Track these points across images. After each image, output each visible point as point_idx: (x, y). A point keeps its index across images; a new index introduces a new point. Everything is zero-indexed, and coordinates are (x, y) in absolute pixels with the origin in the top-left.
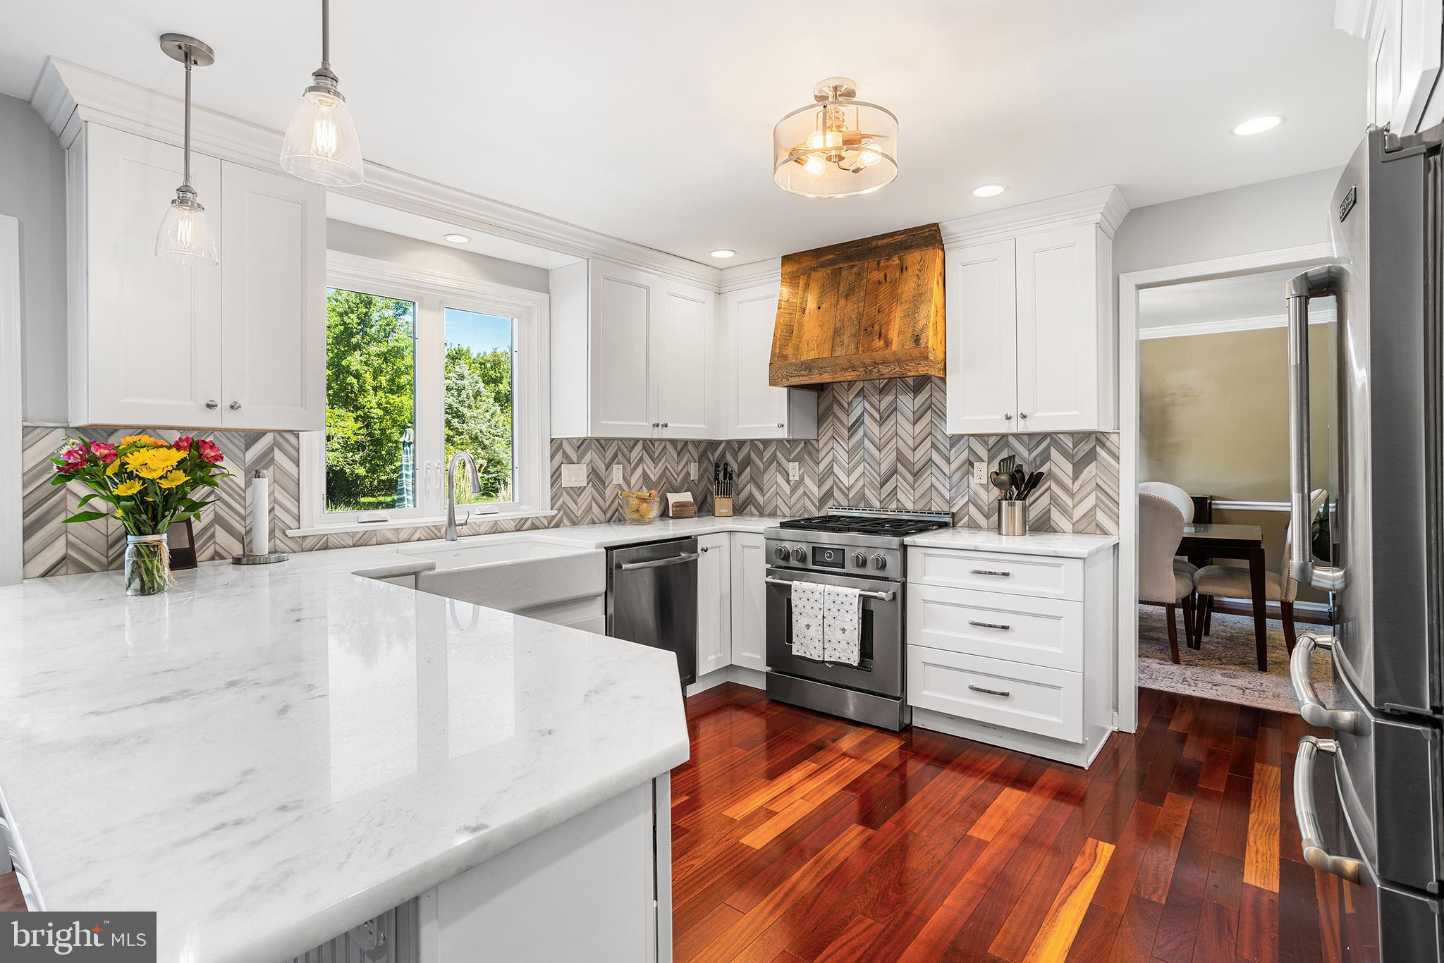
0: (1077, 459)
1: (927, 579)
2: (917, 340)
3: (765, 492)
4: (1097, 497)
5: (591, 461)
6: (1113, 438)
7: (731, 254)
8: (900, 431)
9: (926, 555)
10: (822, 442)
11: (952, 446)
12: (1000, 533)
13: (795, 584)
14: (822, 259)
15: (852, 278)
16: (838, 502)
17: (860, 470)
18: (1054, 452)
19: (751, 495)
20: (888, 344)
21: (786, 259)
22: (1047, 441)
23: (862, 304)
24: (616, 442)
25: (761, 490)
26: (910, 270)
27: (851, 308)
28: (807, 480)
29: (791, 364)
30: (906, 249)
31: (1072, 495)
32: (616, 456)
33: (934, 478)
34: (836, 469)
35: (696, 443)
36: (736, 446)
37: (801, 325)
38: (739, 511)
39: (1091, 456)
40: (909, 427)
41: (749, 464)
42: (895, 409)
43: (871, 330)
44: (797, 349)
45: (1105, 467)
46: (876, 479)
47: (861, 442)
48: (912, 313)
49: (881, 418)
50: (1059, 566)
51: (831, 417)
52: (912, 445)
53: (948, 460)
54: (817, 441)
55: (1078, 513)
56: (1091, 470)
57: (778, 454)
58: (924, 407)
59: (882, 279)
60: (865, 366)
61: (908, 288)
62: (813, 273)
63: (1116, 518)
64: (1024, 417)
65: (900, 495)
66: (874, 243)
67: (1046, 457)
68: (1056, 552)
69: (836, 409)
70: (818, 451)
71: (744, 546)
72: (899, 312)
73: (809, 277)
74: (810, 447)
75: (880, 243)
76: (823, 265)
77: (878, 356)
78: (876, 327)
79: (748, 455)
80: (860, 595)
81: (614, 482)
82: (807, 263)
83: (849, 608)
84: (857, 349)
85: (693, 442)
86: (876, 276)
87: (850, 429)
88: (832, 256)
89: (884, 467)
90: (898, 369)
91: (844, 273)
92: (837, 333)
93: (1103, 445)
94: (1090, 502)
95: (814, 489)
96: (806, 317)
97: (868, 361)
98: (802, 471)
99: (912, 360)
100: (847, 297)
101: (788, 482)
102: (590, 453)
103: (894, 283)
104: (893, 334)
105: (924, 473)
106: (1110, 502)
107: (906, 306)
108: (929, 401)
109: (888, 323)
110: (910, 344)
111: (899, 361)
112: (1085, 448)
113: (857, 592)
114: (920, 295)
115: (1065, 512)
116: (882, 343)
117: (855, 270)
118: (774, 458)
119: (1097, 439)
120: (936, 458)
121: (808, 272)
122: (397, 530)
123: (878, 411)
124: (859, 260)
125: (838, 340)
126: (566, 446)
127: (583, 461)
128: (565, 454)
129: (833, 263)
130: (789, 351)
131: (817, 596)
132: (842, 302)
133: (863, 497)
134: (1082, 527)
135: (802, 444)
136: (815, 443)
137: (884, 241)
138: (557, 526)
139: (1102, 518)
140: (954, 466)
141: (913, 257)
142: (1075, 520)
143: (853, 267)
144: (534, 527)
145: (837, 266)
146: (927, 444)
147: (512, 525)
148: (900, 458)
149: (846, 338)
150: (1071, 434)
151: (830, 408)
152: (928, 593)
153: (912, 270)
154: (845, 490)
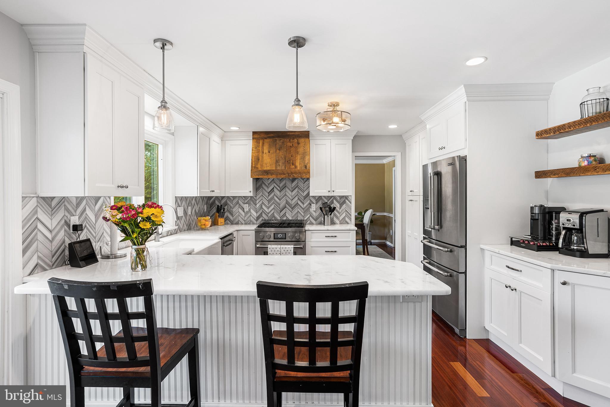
0: (341, 203)
1: (312, 240)
2: (306, 167)
3: (233, 215)
4: (346, 213)
5: (184, 206)
6: (350, 197)
7: (238, 128)
8: (287, 194)
9: (312, 233)
10: (258, 197)
11: (304, 199)
12: (324, 225)
13: (269, 246)
14: (269, 135)
15: (281, 144)
16: (264, 218)
17: (273, 207)
18: (334, 201)
19: (227, 216)
20: (296, 167)
21: (254, 133)
22: (333, 198)
23: (285, 153)
24: (189, 198)
25: (232, 215)
26: (301, 144)
27: (281, 153)
28: (252, 211)
29: (260, 171)
30: (299, 137)
31: (339, 213)
32: (189, 204)
33: (299, 209)
34: (263, 207)
36: (220, 198)
37: (263, 157)
38: (226, 224)
39: (344, 202)
40: (290, 193)
41: (226, 205)
42: (285, 186)
43: (289, 162)
44: (262, 166)
45: (347, 205)
46: (279, 210)
47: (273, 198)
48: (303, 158)
49: (280, 189)
50: (350, 232)
51: (261, 189)
52: (291, 198)
53: (303, 203)
54: (256, 197)
55: (341, 218)
56: (344, 206)
57: (239, 201)
58: (295, 186)
59: (292, 146)
60: (288, 174)
61: (301, 150)
62: (265, 140)
63: (350, 219)
64: (333, 191)
65: (287, 215)
66: (288, 133)
67: (332, 202)
68: (349, 229)
69: (263, 186)
70: (256, 200)
71: (243, 235)
72: (299, 157)
73: (264, 141)
74: (253, 198)
75: (290, 134)
76: (270, 137)
77: (293, 170)
78: (291, 161)
79: (226, 202)
80: (294, 247)
81: (189, 214)
82: (263, 135)
83: (290, 252)
84: (285, 168)
86: (289, 144)
87: (269, 193)
88: (273, 135)
89: (281, 206)
90: (300, 175)
91: (277, 141)
92: (277, 162)
93: (347, 199)
94: (344, 215)
95: (255, 214)
96: (265, 155)
97: (289, 172)
98: (250, 207)
99: (305, 173)
100: (279, 150)
101: (244, 211)
102: (183, 203)
103: (296, 148)
104: (298, 164)
105: (295, 208)
106: (349, 215)
107: (301, 156)
109: (295, 160)
110: (303, 168)
111: (300, 173)
112: (343, 200)
113: (293, 246)
114: (305, 153)
115: (337, 218)
116: (294, 166)
117: (281, 141)
118: (238, 203)
119: (346, 198)
120: (299, 203)
121: (264, 139)
123: (279, 187)
124: (283, 138)
125: (278, 164)
126: (178, 200)
127: (182, 206)
128: (178, 204)
129: (273, 137)
130: (259, 166)
131: (278, 249)
132: (278, 151)
133: (274, 217)
134: (342, 222)
135: (250, 198)
136: (255, 198)
137: (292, 133)
138: (176, 233)
139: (347, 219)
140: (305, 205)
141: (302, 140)
142: (340, 220)
143: (280, 140)
144: (171, 234)
145: (275, 139)
146: (296, 198)
148: (287, 202)
149: (281, 164)
150: (339, 196)
151: (261, 185)
152: (313, 244)
153: (302, 145)
154: (267, 213)
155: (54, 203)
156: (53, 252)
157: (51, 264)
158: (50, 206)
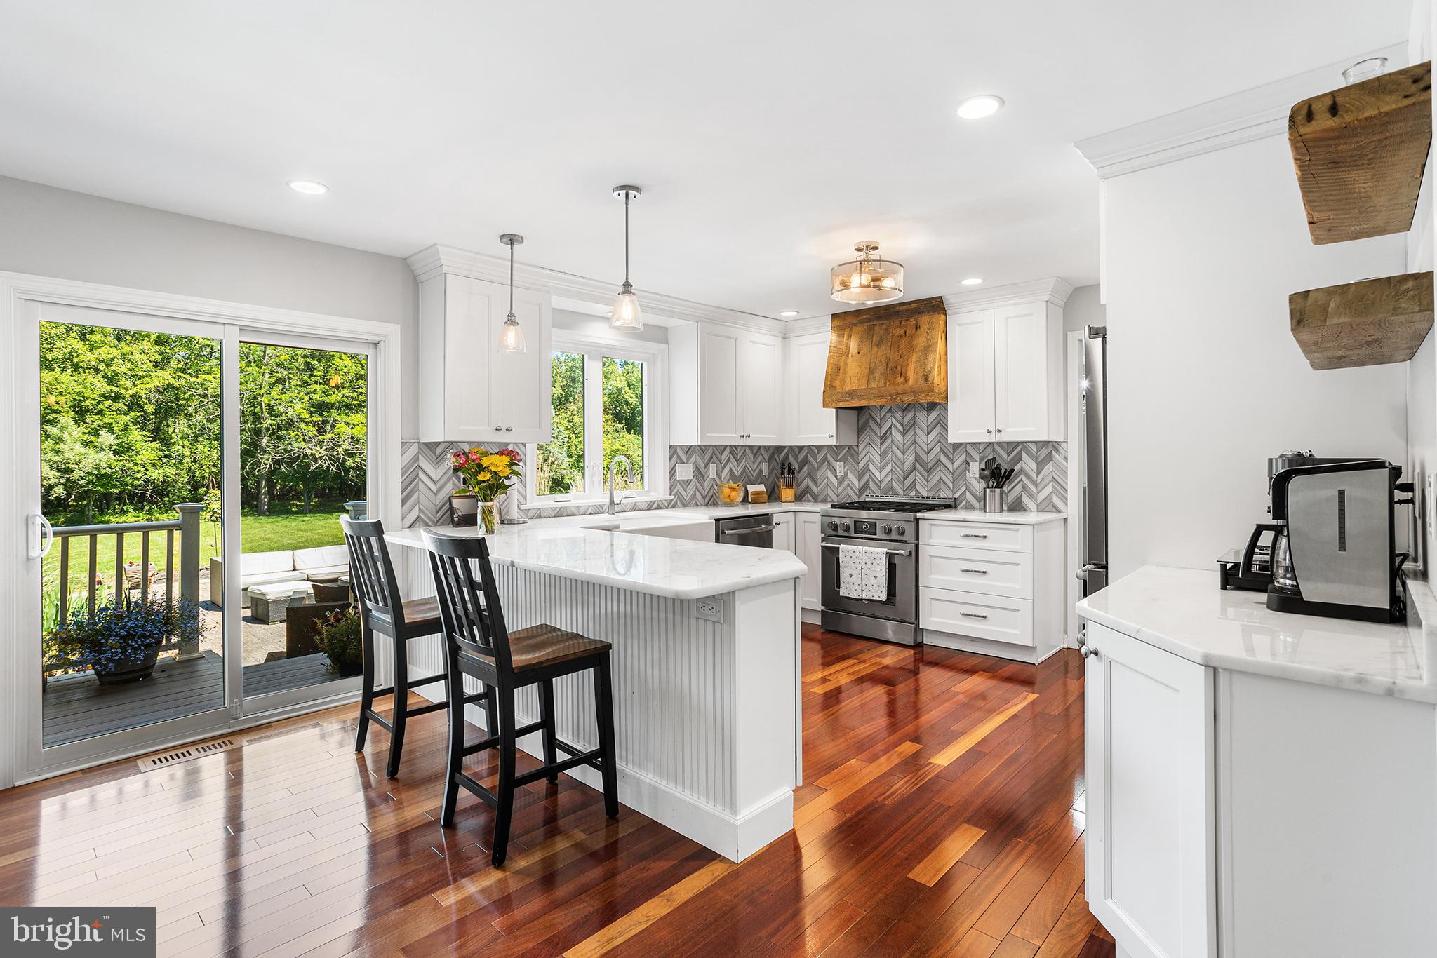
0: (1039, 460)
1: (932, 541)
2: (926, 379)
3: (818, 484)
4: (1053, 486)
5: (695, 462)
6: (1064, 445)
7: (795, 314)
8: (917, 439)
9: (931, 525)
10: (861, 448)
11: (954, 451)
12: (985, 511)
13: (842, 547)
14: (861, 318)
15: (882, 332)
16: (873, 491)
17: (889, 468)
18: (1024, 455)
19: (808, 487)
20: (906, 380)
21: (835, 316)
22: (1020, 447)
23: (889, 351)
24: (711, 448)
25: (816, 483)
26: (922, 328)
27: (882, 353)
28: (850, 475)
29: (838, 393)
30: (919, 313)
31: (1035, 484)
32: (711, 458)
33: (942, 474)
34: (872, 468)
35: (767, 448)
36: (797, 450)
37: (846, 365)
38: (799, 498)
39: (1050, 457)
40: (924, 437)
41: (806, 463)
42: (914, 424)
43: (895, 370)
44: (843, 382)
45: (1057, 465)
46: (900, 475)
47: (889, 448)
48: (923, 359)
49: (904, 430)
50: (1018, 530)
51: (868, 429)
52: (926, 449)
53: (952, 461)
54: (858, 446)
55: (1040, 497)
56: (1049, 468)
57: (828, 455)
58: (936, 421)
59: (903, 334)
60: (891, 396)
61: (920, 341)
62: (854, 328)
63: (1065, 500)
64: (1000, 431)
65: (918, 486)
66: (897, 308)
67: (1019, 459)
68: (1015, 521)
69: (872, 423)
70: (858, 454)
71: (805, 522)
72: (914, 358)
73: (851, 330)
74: (852, 450)
75: (901, 308)
76: (862, 322)
77: (900, 388)
78: (899, 368)
79: (806, 457)
80: (887, 553)
81: (710, 477)
82: (850, 320)
83: (879, 562)
84: (885, 383)
85: (764, 447)
86: (900, 331)
87: (881, 438)
88: (867, 316)
89: (907, 466)
90: (913, 398)
91: (877, 328)
92: (871, 371)
93: (1057, 451)
94: (1048, 489)
95: (856, 482)
96: (850, 360)
97: (893, 392)
98: (846, 468)
99: (923, 392)
100: (878, 346)
101: (836, 477)
102: (694, 456)
103: (911, 337)
104: (910, 374)
105: (935, 470)
106: (1062, 490)
107: (919, 354)
108: (938, 419)
109: (907, 365)
110: (922, 381)
111: (914, 393)
112: (1044, 452)
113: (885, 550)
114: (929, 346)
115: (1031, 496)
116: (902, 379)
117: (884, 326)
118: (825, 459)
119: (1053, 446)
120: (943, 459)
121: (850, 327)
122: (578, 507)
123: (902, 425)
124: (887, 320)
125: (871, 376)
126: (679, 451)
127: (690, 461)
128: (679, 457)
129: (868, 320)
130: (838, 383)
131: (857, 554)
132: (875, 349)
133: (892, 488)
134: (1043, 507)
135: (847, 449)
136: (855, 448)
137: (905, 307)
138: (673, 507)
139: (1056, 501)
140: (956, 465)
141: (924, 320)
142: (1039, 502)
143: (883, 324)
144: (659, 508)
145: (871, 323)
146: (937, 449)
147: (645, 506)
148: (918, 459)
149: (877, 375)
150: (1036, 442)
151: (867, 422)
152: (933, 551)
153: (924, 329)
154: (878, 482)
155: (439, 450)
156: (438, 507)
157: (435, 520)
158: (435, 454)
